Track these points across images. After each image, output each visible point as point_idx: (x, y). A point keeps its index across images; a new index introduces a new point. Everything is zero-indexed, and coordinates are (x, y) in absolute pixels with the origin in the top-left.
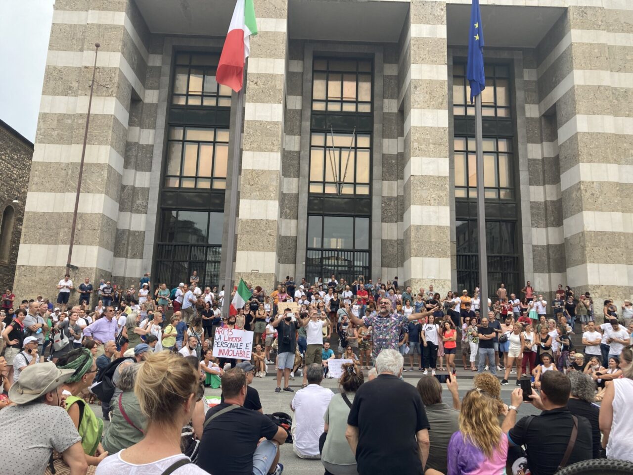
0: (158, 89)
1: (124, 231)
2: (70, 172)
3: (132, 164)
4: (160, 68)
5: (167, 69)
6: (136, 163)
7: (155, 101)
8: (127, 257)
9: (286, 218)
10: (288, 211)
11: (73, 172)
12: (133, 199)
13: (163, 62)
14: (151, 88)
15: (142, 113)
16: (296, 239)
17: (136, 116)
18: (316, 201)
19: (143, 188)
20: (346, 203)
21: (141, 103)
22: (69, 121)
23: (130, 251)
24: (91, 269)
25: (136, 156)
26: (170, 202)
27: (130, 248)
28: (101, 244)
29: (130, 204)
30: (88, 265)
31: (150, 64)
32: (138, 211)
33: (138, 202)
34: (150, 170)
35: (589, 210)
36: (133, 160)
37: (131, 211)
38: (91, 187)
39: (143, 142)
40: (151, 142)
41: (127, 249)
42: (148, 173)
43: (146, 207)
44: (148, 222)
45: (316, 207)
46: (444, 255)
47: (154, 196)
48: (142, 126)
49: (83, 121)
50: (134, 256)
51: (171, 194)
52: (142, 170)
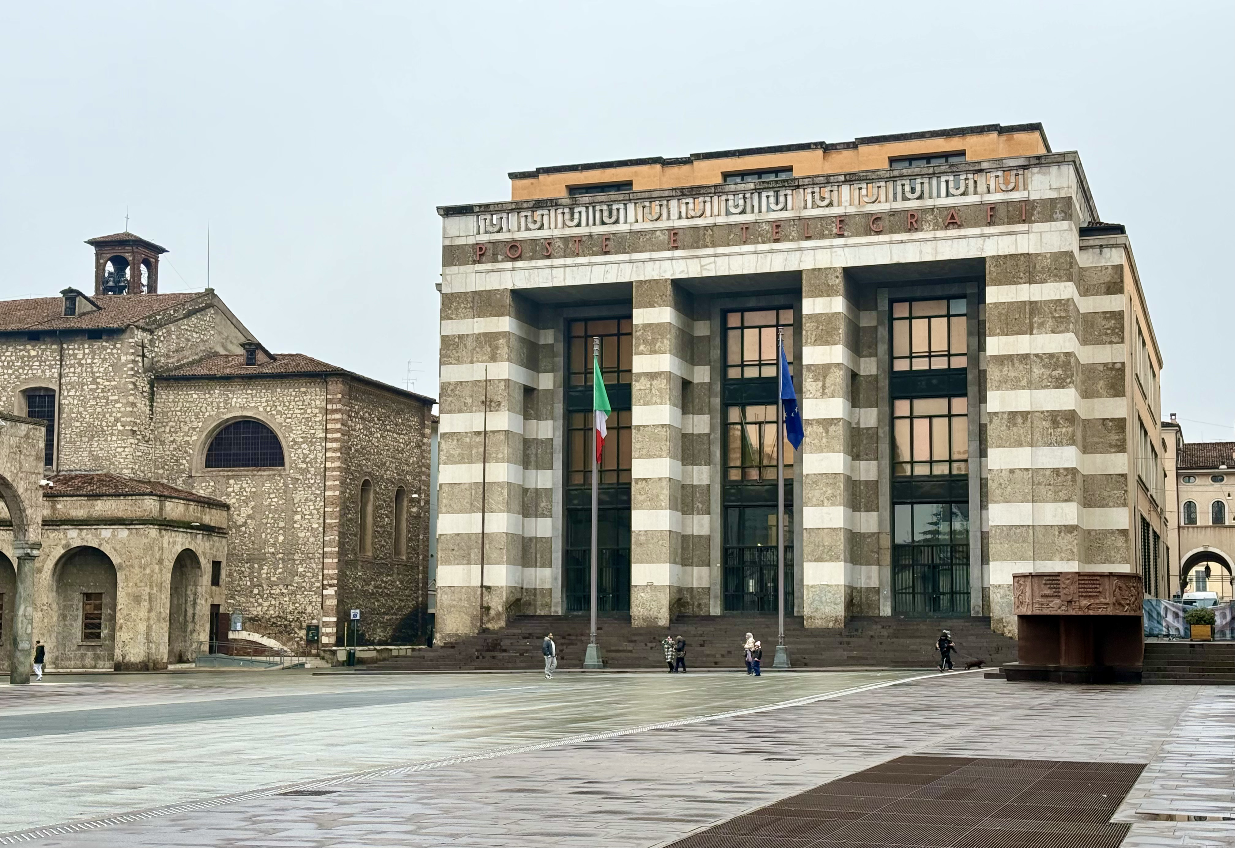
0: (552, 371)
1: (531, 539)
2: (473, 492)
3: (533, 463)
4: (552, 345)
5: (560, 347)
6: (537, 461)
7: (550, 386)
8: (536, 566)
9: (698, 514)
10: (700, 506)
11: (476, 493)
12: (536, 503)
13: (556, 340)
14: (545, 371)
15: (538, 404)
16: (709, 538)
17: (531, 408)
18: (733, 491)
19: (546, 489)
20: (767, 491)
21: (536, 392)
22: (468, 440)
23: (539, 560)
24: (502, 587)
25: (536, 454)
26: (576, 502)
27: (538, 556)
28: (509, 562)
29: (534, 509)
30: (499, 585)
31: (542, 342)
32: (543, 516)
33: (542, 505)
34: (551, 468)
35: (995, 502)
36: (533, 459)
37: (536, 517)
38: (494, 506)
39: (542, 436)
40: (550, 436)
41: (536, 558)
42: (550, 472)
43: (551, 510)
44: (554, 528)
45: (733, 498)
46: (837, 559)
47: (558, 497)
48: (538, 418)
49: (480, 439)
50: (543, 566)
51: (576, 492)
52: (544, 469)
